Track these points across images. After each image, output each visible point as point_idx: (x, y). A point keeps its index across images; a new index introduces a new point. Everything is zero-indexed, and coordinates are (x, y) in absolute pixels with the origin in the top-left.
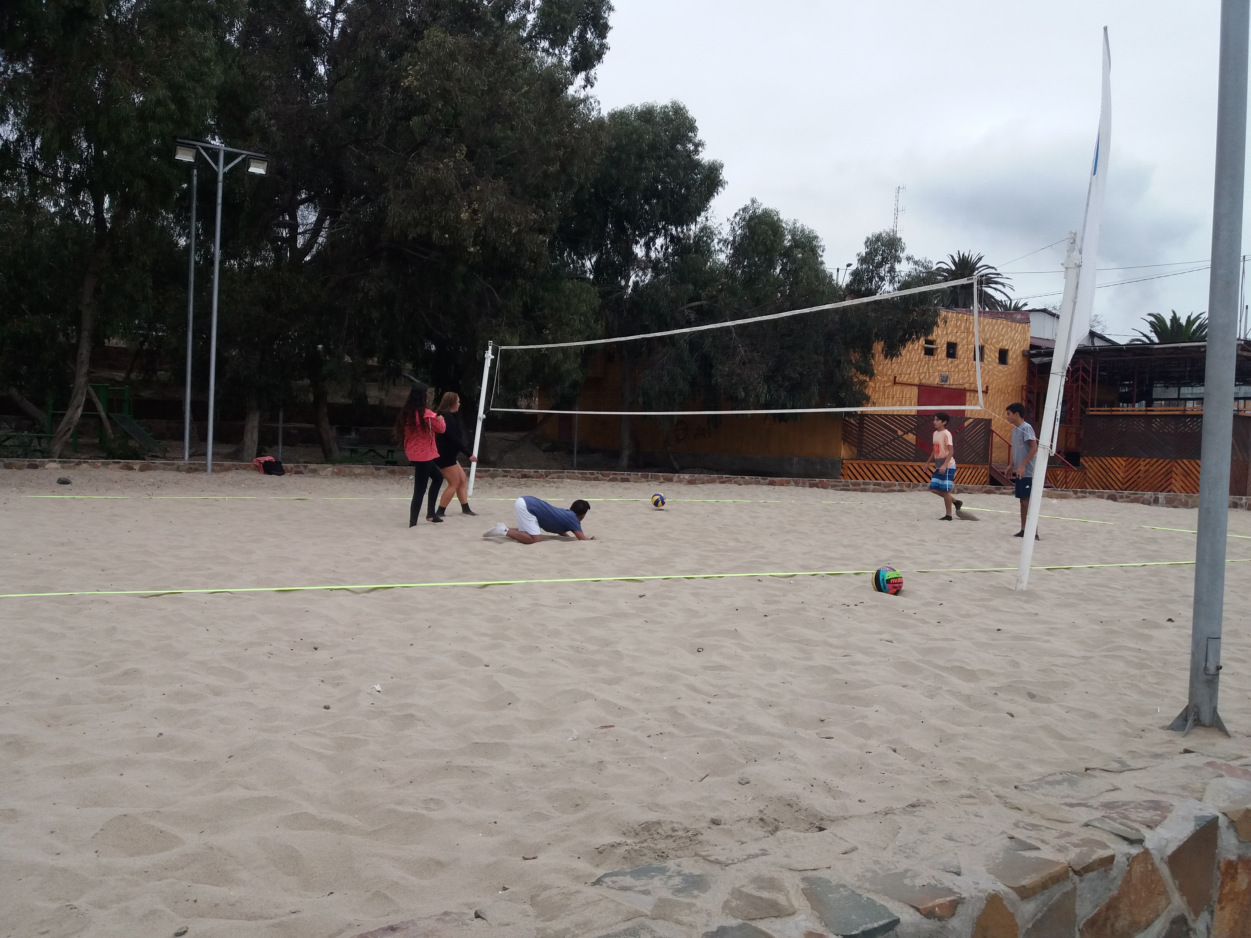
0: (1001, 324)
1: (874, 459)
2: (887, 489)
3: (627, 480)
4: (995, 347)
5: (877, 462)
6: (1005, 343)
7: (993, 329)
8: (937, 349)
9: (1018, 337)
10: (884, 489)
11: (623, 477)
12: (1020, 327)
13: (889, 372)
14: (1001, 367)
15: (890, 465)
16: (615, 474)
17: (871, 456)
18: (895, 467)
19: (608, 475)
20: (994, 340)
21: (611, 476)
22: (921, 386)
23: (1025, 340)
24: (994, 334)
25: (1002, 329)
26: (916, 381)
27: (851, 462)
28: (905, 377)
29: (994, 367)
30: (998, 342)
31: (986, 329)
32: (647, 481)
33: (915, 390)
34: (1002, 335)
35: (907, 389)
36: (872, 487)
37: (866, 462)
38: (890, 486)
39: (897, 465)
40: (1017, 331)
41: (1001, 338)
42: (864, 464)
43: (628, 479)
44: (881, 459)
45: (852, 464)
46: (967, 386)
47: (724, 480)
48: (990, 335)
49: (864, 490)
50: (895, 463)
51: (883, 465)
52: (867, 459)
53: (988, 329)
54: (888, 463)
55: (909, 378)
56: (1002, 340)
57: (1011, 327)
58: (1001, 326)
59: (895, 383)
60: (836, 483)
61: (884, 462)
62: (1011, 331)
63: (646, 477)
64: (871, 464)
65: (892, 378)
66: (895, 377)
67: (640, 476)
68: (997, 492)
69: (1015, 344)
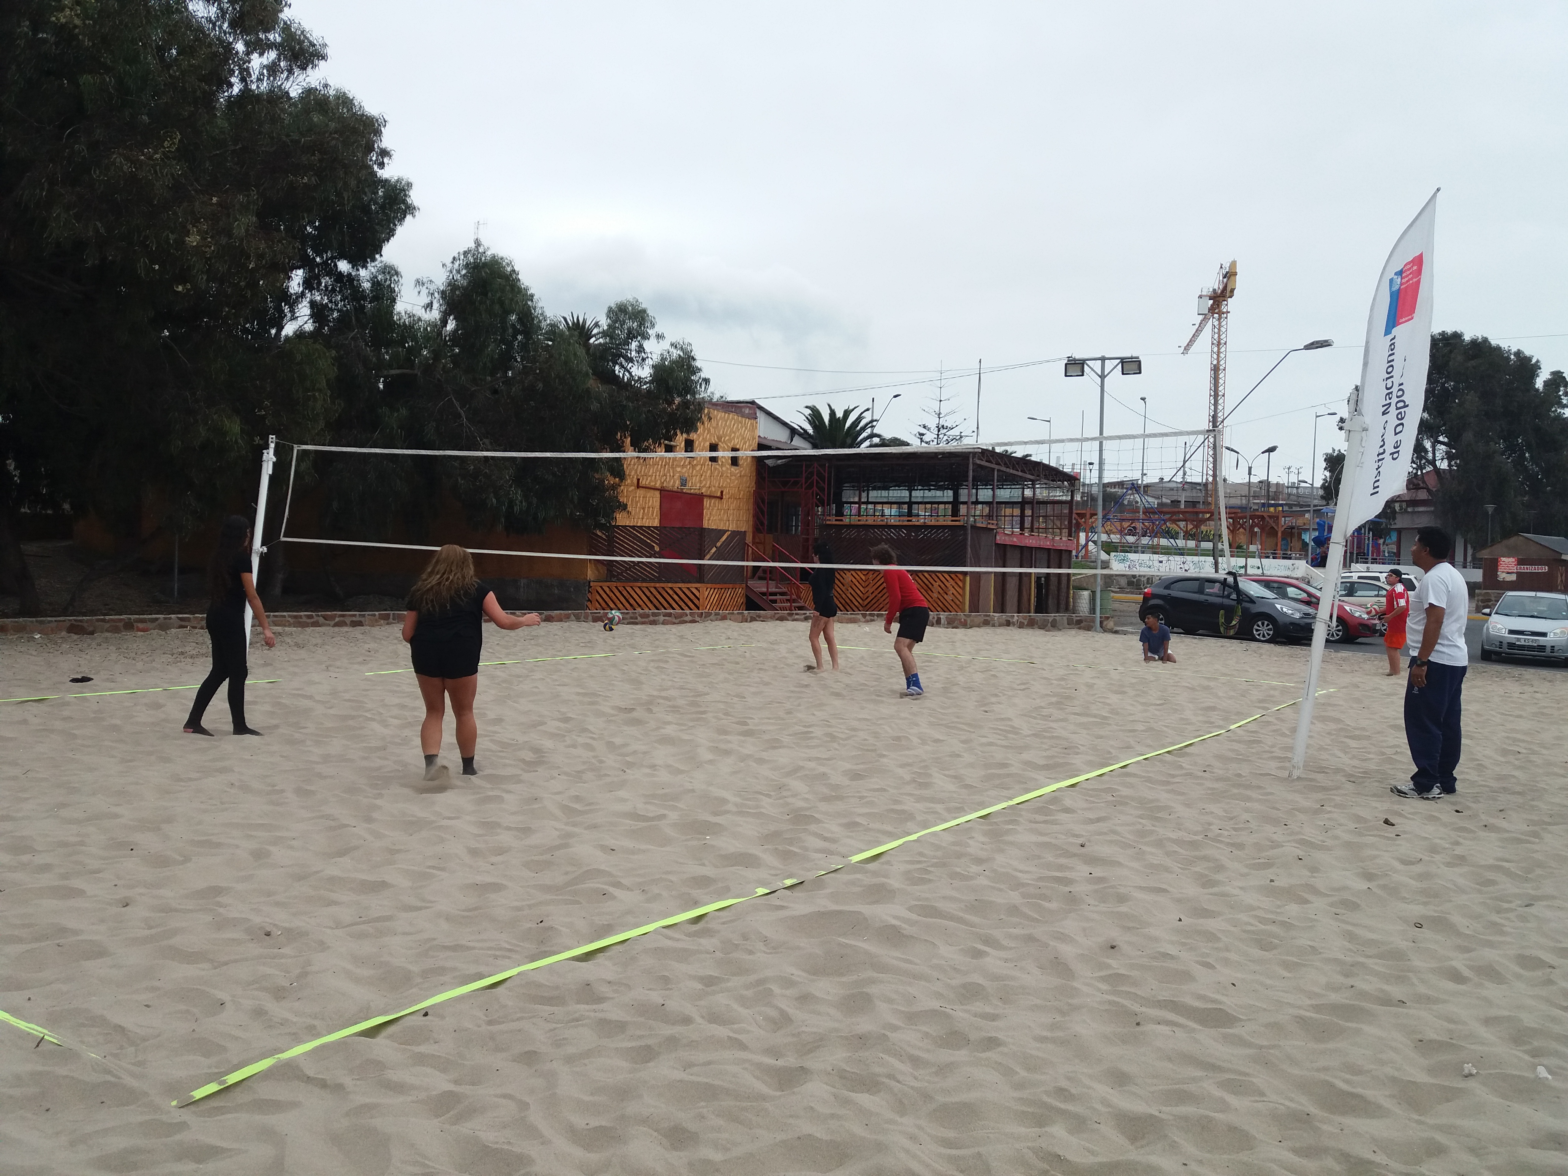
0: (733, 418)
1: (628, 580)
2: (677, 621)
3: (360, 624)
4: (728, 446)
5: (631, 584)
6: (736, 441)
7: (726, 424)
8: (676, 446)
9: (748, 434)
10: (674, 620)
11: (354, 619)
12: (749, 422)
13: (633, 473)
14: (733, 469)
15: (647, 587)
16: (343, 616)
17: (624, 576)
18: (653, 590)
19: (333, 618)
20: (727, 438)
21: (337, 619)
22: (662, 490)
23: (754, 438)
24: (727, 431)
25: (734, 425)
26: (658, 485)
27: (600, 584)
28: (647, 479)
29: (727, 469)
30: (730, 440)
31: (720, 424)
32: (388, 624)
33: (657, 494)
34: (734, 432)
35: (650, 493)
36: (662, 618)
37: (619, 584)
38: (681, 616)
39: (655, 588)
40: (746, 428)
41: (733, 435)
42: (616, 587)
43: (361, 622)
44: (636, 580)
45: (601, 587)
46: (703, 491)
48: (723, 432)
49: (654, 623)
50: (653, 584)
51: (639, 587)
52: (619, 580)
53: (721, 425)
54: (644, 584)
55: (651, 481)
56: (734, 438)
57: (741, 423)
58: (733, 423)
59: (638, 486)
61: (639, 584)
62: (742, 427)
63: (386, 618)
64: (624, 587)
65: (635, 481)
66: (638, 480)
67: (377, 617)
68: (789, 618)
69: (745, 443)
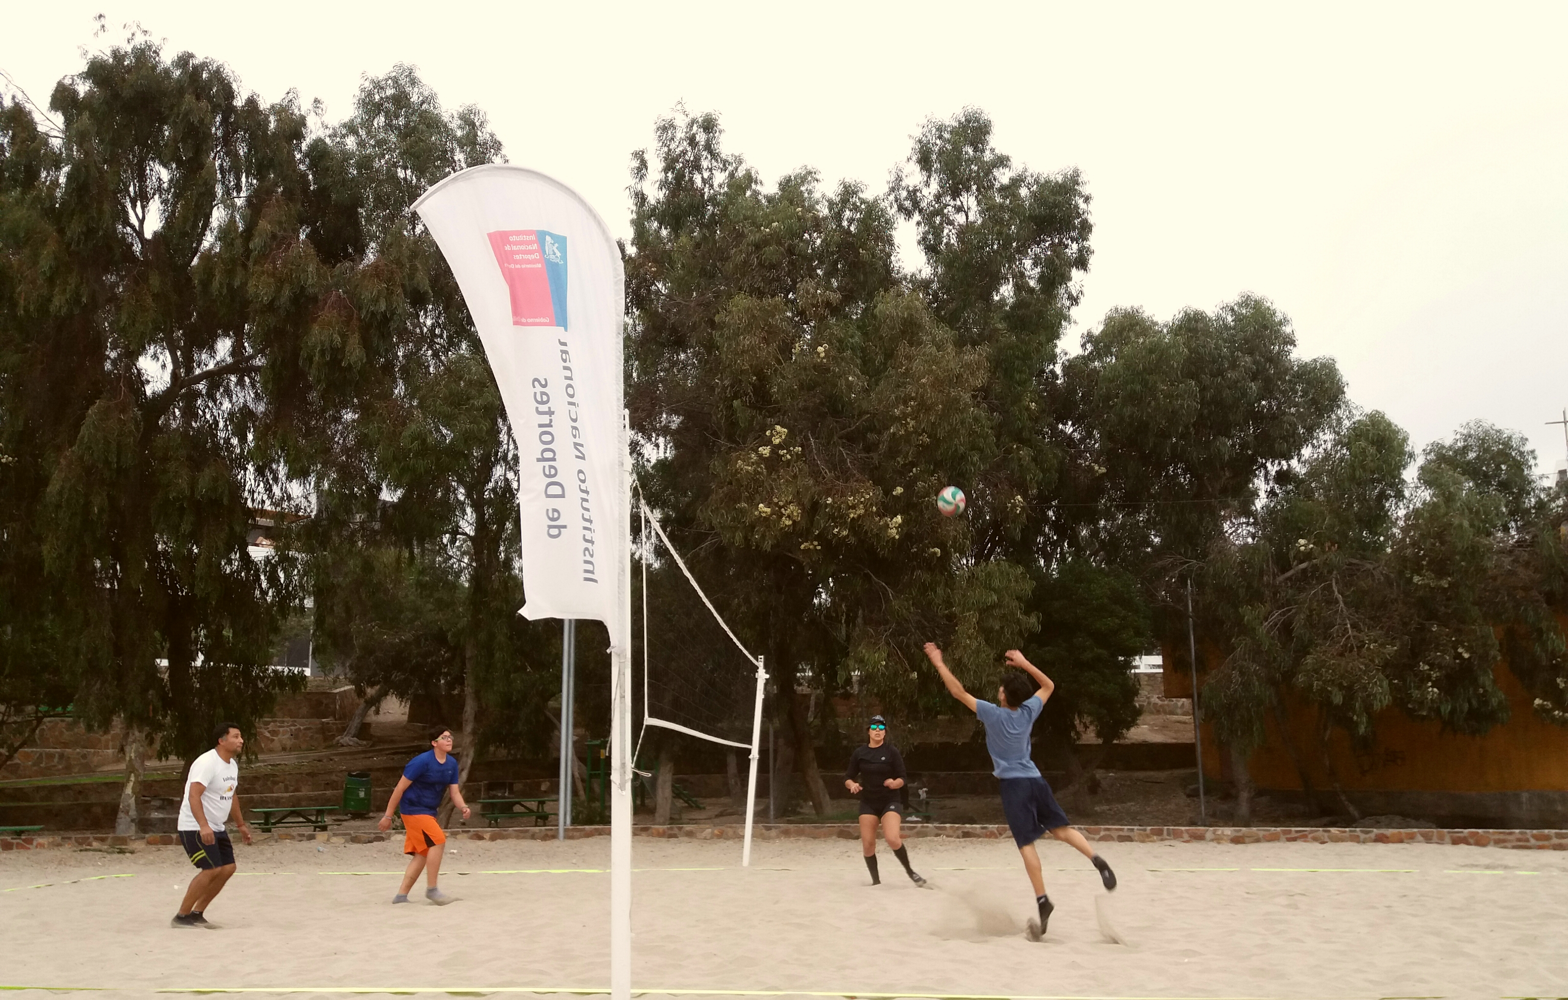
47: (1294, 835)
60: (1502, 837)
